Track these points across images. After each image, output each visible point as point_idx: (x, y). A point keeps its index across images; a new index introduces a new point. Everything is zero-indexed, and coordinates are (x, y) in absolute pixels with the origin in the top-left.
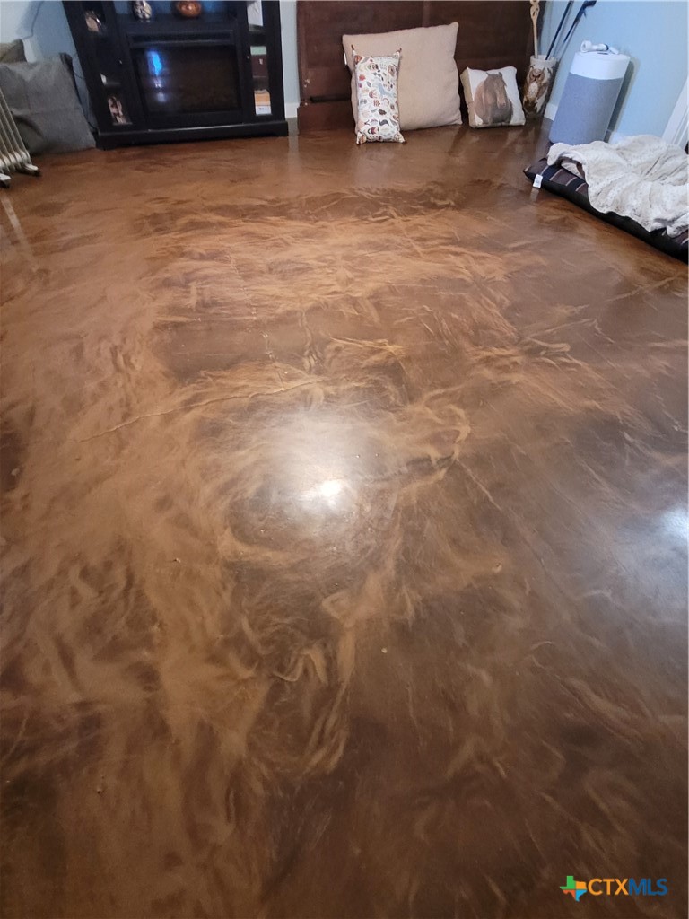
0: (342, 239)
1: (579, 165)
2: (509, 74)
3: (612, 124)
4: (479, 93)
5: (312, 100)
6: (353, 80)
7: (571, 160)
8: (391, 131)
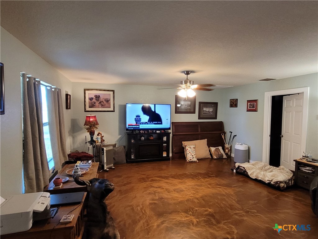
0: (190, 184)
1: (244, 168)
2: (220, 148)
3: (249, 158)
4: (214, 151)
5: (175, 153)
6: (185, 149)
7: (241, 167)
8: (195, 160)
